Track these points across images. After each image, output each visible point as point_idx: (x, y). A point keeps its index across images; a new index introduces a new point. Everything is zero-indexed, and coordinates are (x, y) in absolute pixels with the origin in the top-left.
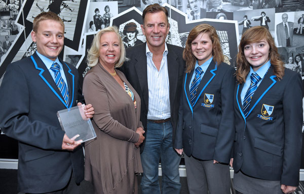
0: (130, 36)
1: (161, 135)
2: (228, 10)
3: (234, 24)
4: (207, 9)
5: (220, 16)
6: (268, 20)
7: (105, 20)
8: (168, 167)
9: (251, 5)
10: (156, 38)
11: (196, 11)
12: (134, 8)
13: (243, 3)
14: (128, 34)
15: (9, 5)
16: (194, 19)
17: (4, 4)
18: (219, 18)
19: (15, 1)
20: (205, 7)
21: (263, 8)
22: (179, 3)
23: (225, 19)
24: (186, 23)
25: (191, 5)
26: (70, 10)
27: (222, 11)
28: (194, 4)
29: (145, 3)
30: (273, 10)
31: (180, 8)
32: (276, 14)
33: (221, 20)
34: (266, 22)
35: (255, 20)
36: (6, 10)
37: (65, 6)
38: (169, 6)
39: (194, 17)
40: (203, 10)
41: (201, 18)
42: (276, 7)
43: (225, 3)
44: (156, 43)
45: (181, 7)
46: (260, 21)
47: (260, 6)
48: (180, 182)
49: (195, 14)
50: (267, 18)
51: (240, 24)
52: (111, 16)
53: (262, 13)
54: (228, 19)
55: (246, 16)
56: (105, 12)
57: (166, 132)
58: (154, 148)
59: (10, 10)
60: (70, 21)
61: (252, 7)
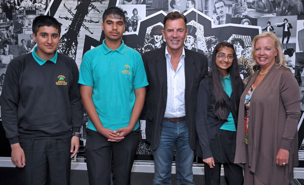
0: (157, 39)
1: (174, 133)
2: (253, 16)
3: (258, 29)
4: (232, 15)
5: (245, 22)
6: (290, 27)
7: (133, 22)
8: (181, 165)
9: (275, 12)
10: (175, 42)
11: (222, 16)
12: (162, 12)
13: (267, 10)
14: (155, 37)
15: (35, 4)
16: (219, 24)
17: (31, 3)
18: (243, 24)
19: (42, 1)
20: (230, 13)
21: (285, 15)
22: (206, 8)
23: (249, 24)
24: (212, 27)
25: (217, 10)
26: (98, 11)
27: (246, 17)
28: (220, 9)
29: (173, 8)
30: (296, 17)
31: (206, 13)
32: (298, 21)
33: (246, 25)
34: (288, 28)
35: (278, 26)
36: (32, 9)
37: (93, 8)
38: (195, 10)
39: (219, 22)
40: (228, 16)
41: (227, 23)
42: (298, 15)
43: (250, 10)
44: (175, 47)
45: (208, 12)
46: (282, 28)
47: (283, 13)
48: (193, 180)
49: (221, 19)
50: (290, 24)
51: (263, 30)
52: (139, 18)
53: (285, 20)
54: (252, 25)
55: (269, 23)
56: (133, 15)
57: (179, 130)
58: (168, 145)
59: (36, 9)
60: (98, 22)
61: (275, 14)
